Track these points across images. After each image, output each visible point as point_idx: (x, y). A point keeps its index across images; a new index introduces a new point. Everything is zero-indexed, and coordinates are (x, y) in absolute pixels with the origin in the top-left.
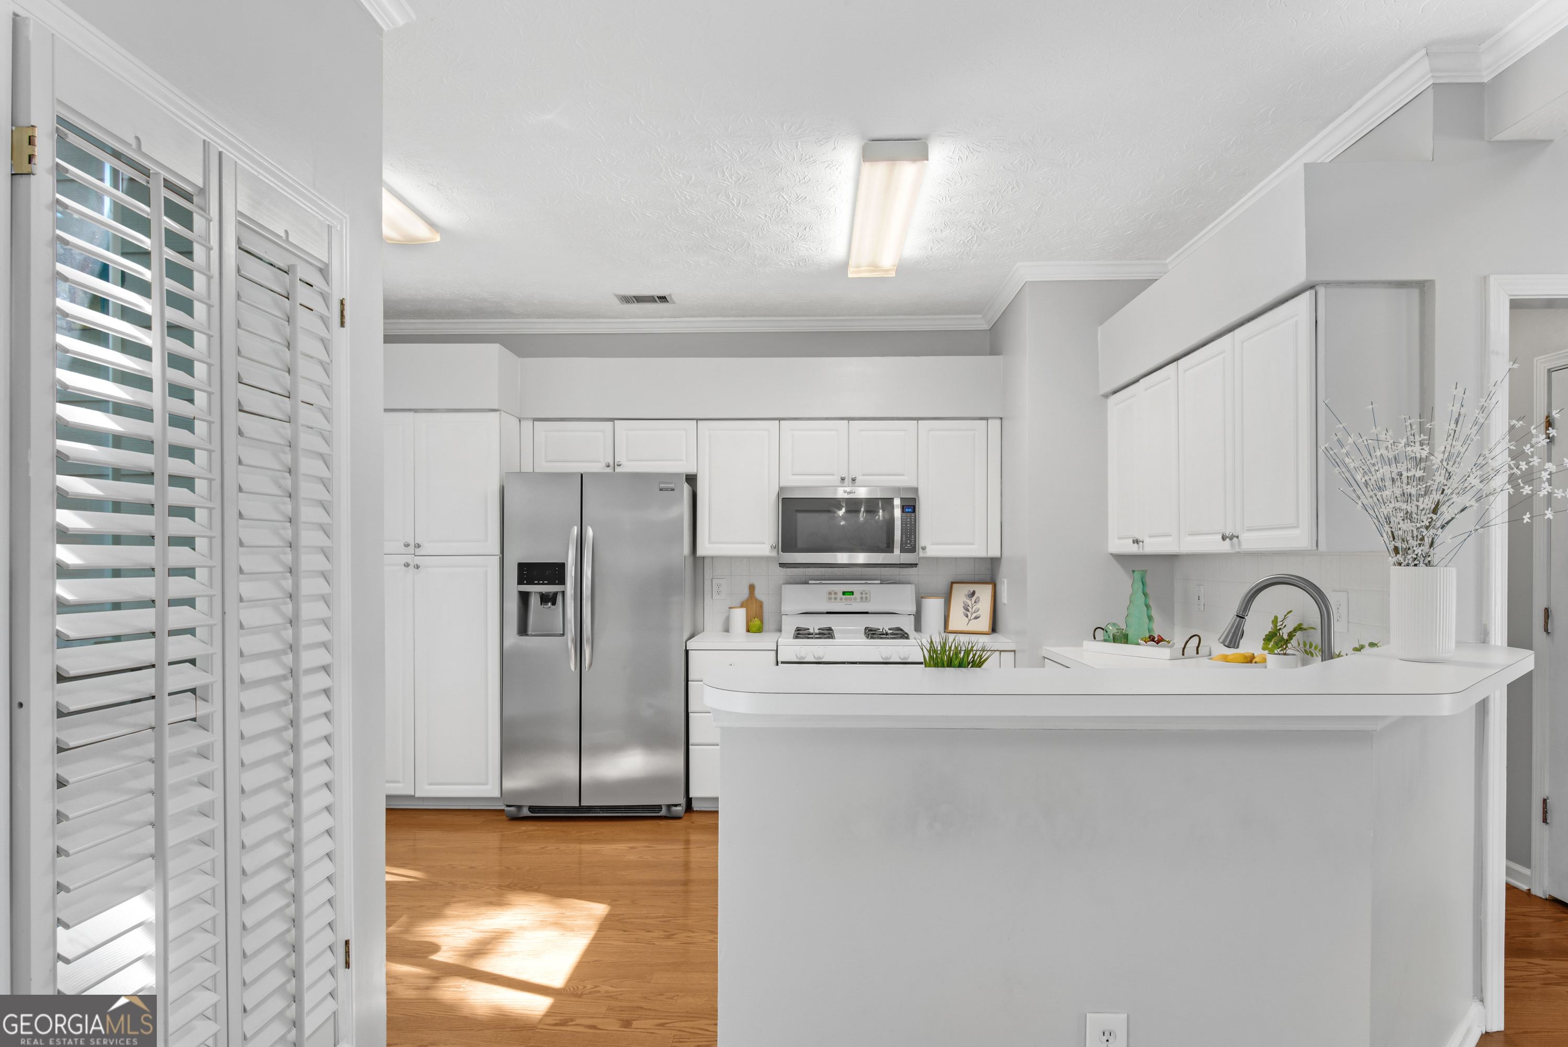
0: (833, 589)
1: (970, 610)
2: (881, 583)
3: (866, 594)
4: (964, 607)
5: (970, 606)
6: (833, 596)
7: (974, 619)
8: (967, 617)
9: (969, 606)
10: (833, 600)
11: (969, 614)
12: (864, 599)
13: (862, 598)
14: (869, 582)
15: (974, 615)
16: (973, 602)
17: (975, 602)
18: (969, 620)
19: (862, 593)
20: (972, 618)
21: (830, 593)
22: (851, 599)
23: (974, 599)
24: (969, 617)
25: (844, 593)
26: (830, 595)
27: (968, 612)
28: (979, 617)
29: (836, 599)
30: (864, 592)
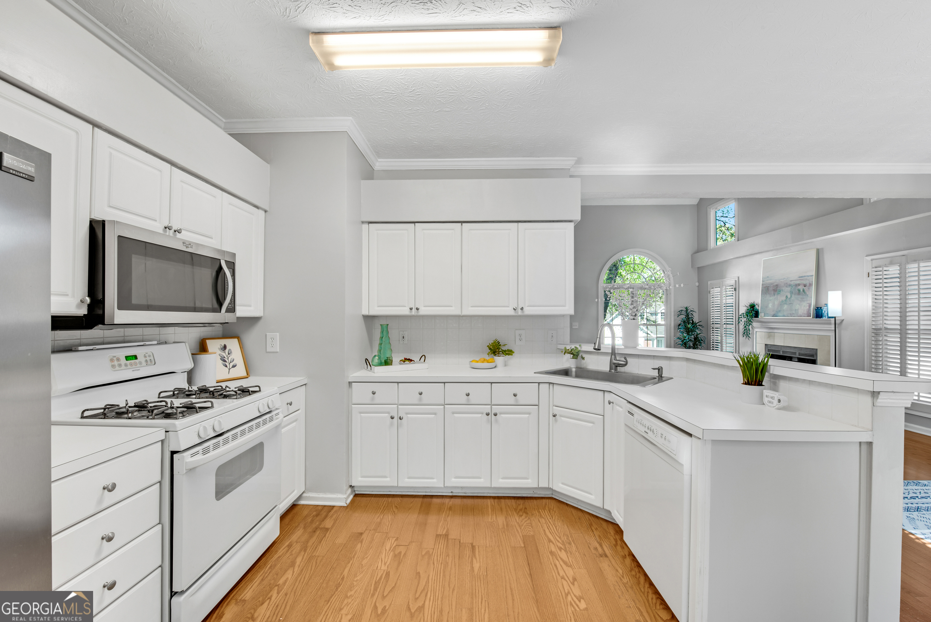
0: (114, 355)
1: (227, 360)
2: (158, 344)
3: (149, 356)
4: (221, 359)
5: (226, 357)
6: (116, 363)
7: (232, 367)
8: (226, 366)
9: (224, 357)
10: (117, 368)
11: (227, 364)
12: (149, 362)
13: (146, 361)
14: (147, 343)
15: (231, 364)
16: (227, 354)
17: (229, 354)
18: (229, 369)
19: (145, 357)
20: (231, 367)
21: (112, 360)
22: (136, 364)
23: (227, 351)
24: (228, 367)
25: (127, 358)
26: (113, 362)
27: (226, 363)
28: (236, 366)
29: (120, 365)
30: (147, 355)
